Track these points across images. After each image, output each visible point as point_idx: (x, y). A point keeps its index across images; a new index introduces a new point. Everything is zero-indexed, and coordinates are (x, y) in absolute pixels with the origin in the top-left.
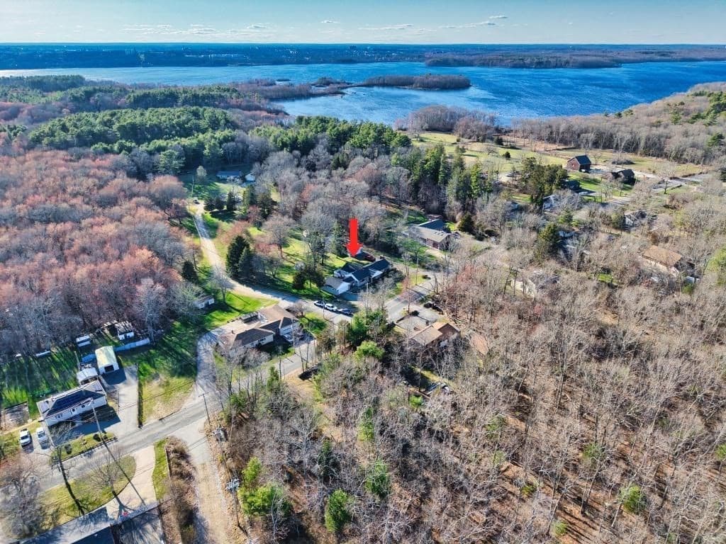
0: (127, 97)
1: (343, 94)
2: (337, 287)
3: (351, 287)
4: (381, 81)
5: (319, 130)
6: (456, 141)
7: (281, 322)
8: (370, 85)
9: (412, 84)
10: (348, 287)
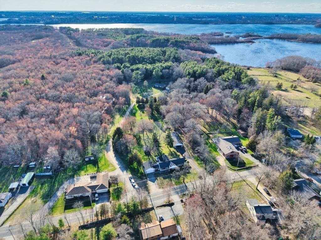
0: (150, 40)
1: (253, 42)
2: (146, 170)
3: (156, 171)
4: (279, 36)
5: (212, 67)
6: (296, 79)
7: (99, 186)
8: (271, 38)
9: (296, 38)
10: (153, 171)
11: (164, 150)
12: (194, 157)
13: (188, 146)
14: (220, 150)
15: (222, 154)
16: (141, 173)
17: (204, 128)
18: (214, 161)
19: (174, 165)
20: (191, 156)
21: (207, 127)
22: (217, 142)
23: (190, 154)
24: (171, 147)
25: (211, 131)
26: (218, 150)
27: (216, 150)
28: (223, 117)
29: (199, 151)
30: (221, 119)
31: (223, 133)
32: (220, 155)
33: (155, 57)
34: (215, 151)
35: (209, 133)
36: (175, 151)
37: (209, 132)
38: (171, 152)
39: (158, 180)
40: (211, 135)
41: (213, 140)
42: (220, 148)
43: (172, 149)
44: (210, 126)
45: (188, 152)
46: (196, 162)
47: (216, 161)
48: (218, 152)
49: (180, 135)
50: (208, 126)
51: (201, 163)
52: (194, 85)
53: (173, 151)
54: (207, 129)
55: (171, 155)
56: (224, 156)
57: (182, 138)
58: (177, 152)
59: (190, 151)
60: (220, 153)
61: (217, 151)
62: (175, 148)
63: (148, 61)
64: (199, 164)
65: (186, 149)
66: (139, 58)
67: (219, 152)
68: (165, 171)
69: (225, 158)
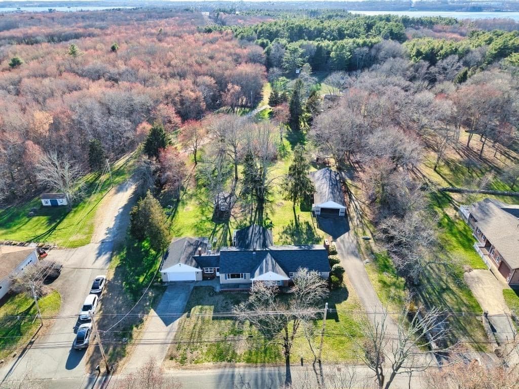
3: (201, 279)
10: (193, 278)
11: (276, 215)
12: (372, 253)
13: (362, 216)
14: (488, 245)
15: (493, 265)
16: (152, 273)
17: (436, 174)
18: (452, 286)
19: (274, 270)
20: (363, 249)
21: (445, 171)
22: (478, 215)
23: (361, 241)
24: (303, 209)
25: (458, 184)
26: (476, 245)
27: (467, 243)
28: (504, 153)
29: (393, 233)
30: (499, 157)
31: (503, 195)
32: (484, 267)
33: (347, 30)
34: (463, 246)
35: (451, 187)
36: (311, 223)
37: (450, 184)
38: (297, 225)
39: (188, 316)
40: (455, 196)
41: (462, 208)
42: (488, 237)
43: (305, 217)
44: (455, 170)
45: (356, 234)
46: (375, 276)
47: (463, 287)
48: (477, 253)
49: (349, 181)
50: (451, 170)
51: (394, 284)
52: (426, 73)
53: (307, 223)
54: (447, 177)
55: (292, 235)
56: (505, 276)
57: (353, 190)
58: (321, 227)
59: (364, 233)
60: (486, 259)
61: (473, 249)
62: (314, 215)
63: (329, 37)
64: (385, 283)
65: (354, 222)
66: (310, 31)
67: (481, 254)
68: (237, 285)
69: (505, 281)
